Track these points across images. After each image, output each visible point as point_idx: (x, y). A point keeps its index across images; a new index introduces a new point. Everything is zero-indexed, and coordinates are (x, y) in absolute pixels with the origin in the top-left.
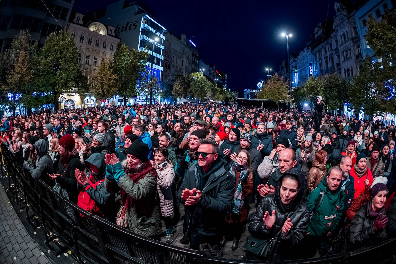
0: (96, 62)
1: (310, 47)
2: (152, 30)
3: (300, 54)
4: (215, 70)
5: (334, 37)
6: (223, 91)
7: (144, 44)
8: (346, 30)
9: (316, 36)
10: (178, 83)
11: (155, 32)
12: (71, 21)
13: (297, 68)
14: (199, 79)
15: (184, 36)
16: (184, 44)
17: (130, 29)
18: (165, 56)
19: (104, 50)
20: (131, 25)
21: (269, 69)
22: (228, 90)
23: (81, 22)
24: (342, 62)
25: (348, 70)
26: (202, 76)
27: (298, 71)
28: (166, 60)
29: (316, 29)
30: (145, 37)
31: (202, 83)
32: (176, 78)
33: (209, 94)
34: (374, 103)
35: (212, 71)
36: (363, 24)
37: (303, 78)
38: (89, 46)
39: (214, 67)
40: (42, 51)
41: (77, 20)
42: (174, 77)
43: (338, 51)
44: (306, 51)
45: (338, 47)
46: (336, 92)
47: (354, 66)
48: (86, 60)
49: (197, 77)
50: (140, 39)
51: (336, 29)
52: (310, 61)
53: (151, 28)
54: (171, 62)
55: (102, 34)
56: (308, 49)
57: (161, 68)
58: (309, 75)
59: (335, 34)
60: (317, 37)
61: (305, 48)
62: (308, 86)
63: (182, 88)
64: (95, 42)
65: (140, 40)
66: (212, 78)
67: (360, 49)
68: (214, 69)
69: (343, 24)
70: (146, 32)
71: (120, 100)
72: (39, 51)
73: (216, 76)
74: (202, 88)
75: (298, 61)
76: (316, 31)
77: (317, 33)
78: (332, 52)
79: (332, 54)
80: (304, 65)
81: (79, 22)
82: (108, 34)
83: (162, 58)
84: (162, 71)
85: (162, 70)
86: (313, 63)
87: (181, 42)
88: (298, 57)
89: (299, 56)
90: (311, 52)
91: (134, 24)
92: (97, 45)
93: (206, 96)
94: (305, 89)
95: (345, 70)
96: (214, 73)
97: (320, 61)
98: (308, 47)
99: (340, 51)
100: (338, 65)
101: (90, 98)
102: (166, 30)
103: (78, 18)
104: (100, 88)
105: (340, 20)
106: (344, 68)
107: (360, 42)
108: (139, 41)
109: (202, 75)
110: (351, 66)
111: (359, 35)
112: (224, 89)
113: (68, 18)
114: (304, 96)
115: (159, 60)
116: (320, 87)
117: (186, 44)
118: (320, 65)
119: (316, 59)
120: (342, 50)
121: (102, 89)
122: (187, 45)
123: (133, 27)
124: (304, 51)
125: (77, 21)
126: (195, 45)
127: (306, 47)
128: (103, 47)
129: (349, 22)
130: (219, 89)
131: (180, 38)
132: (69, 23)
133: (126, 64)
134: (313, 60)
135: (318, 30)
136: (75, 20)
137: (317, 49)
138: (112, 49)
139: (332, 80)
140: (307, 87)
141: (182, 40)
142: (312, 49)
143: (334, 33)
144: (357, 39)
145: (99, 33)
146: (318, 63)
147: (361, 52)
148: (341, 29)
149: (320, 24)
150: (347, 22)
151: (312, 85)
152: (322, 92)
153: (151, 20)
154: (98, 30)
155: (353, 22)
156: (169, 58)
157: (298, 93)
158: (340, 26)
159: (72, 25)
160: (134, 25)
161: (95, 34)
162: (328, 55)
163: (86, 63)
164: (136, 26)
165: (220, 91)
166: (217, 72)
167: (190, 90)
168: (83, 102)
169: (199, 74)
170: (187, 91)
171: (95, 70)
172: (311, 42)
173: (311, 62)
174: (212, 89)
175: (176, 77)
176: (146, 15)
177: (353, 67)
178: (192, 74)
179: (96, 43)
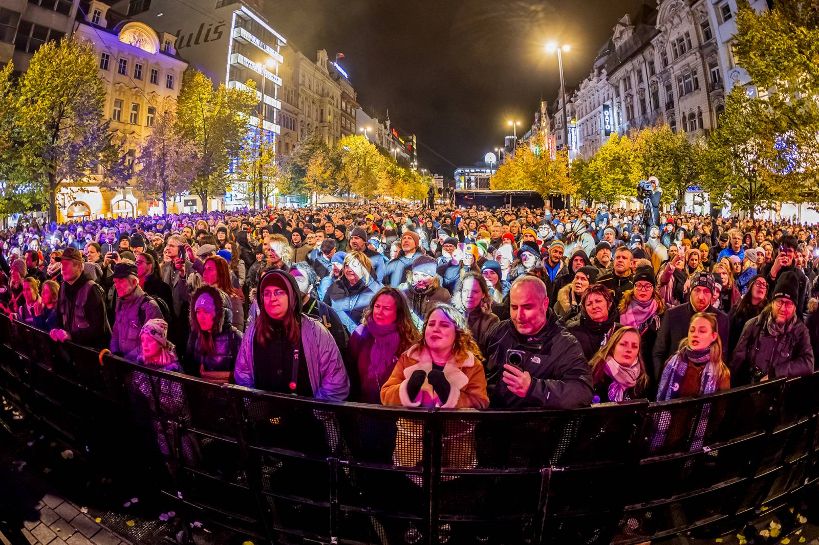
0: (135, 115)
1: (604, 71)
2: (256, 42)
3: (582, 86)
4: (391, 127)
5: (659, 45)
6: (410, 175)
7: (239, 73)
8: (685, 30)
9: (618, 45)
10: (320, 161)
11: (263, 47)
12: (81, 18)
13: (576, 116)
14: (359, 151)
15: (323, 55)
16: (323, 73)
17: (206, 40)
18: (285, 101)
19: (154, 87)
20: (209, 30)
21: (515, 122)
22: (421, 174)
23: (103, 23)
24: (679, 99)
25: (692, 116)
26: (367, 143)
27: (579, 122)
28: (286, 110)
29: (618, 29)
30: (241, 59)
31: (365, 159)
32: (311, 151)
33: (383, 182)
34: (753, 184)
35: (384, 131)
36: (724, 14)
37: (589, 138)
38: (121, 78)
39: (388, 123)
40: (24, 86)
41: (94, 17)
42: (307, 147)
43: (669, 77)
44: (595, 80)
45: (668, 67)
46: (671, 166)
47: (705, 108)
48: (115, 111)
49: (356, 146)
50: (229, 62)
51: (663, 29)
52: (604, 102)
53: (254, 38)
54: (296, 115)
55: (149, 51)
56: (600, 73)
57: (276, 129)
58: (603, 132)
59: (661, 39)
60: (620, 47)
61: (593, 72)
62: (607, 156)
63: (329, 173)
64: (134, 68)
65: (231, 65)
66: (385, 146)
67: (718, 70)
68: (388, 127)
69: (679, 17)
70: (242, 47)
71: (188, 201)
72: (15, 85)
73: (393, 143)
74: (368, 171)
75: (579, 102)
76: (617, 34)
77: (620, 38)
78: (654, 78)
79: (656, 83)
80: (591, 110)
81: (97, 22)
82: (161, 52)
83: (277, 104)
84: (277, 135)
85: (279, 132)
86: (612, 104)
87: (317, 69)
88: (579, 93)
89: (579, 90)
90: (607, 80)
91: (217, 28)
92: (138, 76)
93: (376, 189)
94: (599, 163)
95: (684, 118)
96: (388, 135)
97: (629, 99)
98: (600, 69)
99: (673, 76)
100: (670, 105)
101: (124, 199)
102: (285, 41)
103: (95, 13)
104: (158, 174)
105: (671, 8)
106: (684, 113)
107: (716, 53)
108: (228, 66)
109: (366, 140)
110: (699, 107)
111: (715, 38)
112: (412, 170)
113: (74, 12)
114: (596, 177)
115: (271, 109)
116: (632, 158)
117: (327, 72)
118: (627, 108)
119: (618, 95)
120: (678, 73)
121: (162, 175)
122: (330, 73)
123: (212, 36)
124: (590, 80)
125: (93, 21)
126: (346, 75)
127: (596, 72)
128: (151, 81)
129: (692, 12)
130: (402, 171)
131: (314, 60)
132: (77, 23)
133: (205, 120)
134: (612, 99)
135: (621, 33)
136: (90, 17)
137: (620, 73)
138: (170, 85)
139: (660, 140)
140: (604, 160)
141: (319, 64)
142: (609, 75)
143: (659, 36)
144: (711, 48)
145: (142, 48)
146: (623, 104)
147: (721, 76)
148: (674, 27)
149: (626, 18)
150: (688, 12)
151: (614, 153)
152: (638, 168)
153: (252, 19)
154: (139, 41)
155: (702, 12)
156: (291, 104)
157: (583, 172)
158: (672, 22)
159: (83, 27)
160: (215, 32)
161: (134, 50)
162: (645, 85)
163: (114, 118)
164: (221, 33)
165: (403, 177)
166: (395, 133)
167: (342, 176)
168: (108, 207)
169: (358, 140)
170: (336, 177)
171: (134, 132)
172: (606, 58)
173: (608, 103)
174: (388, 172)
175: (311, 146)
176: (243, 8)
177: (702, 108)
178: (344, 140)
179: (136, 71)
